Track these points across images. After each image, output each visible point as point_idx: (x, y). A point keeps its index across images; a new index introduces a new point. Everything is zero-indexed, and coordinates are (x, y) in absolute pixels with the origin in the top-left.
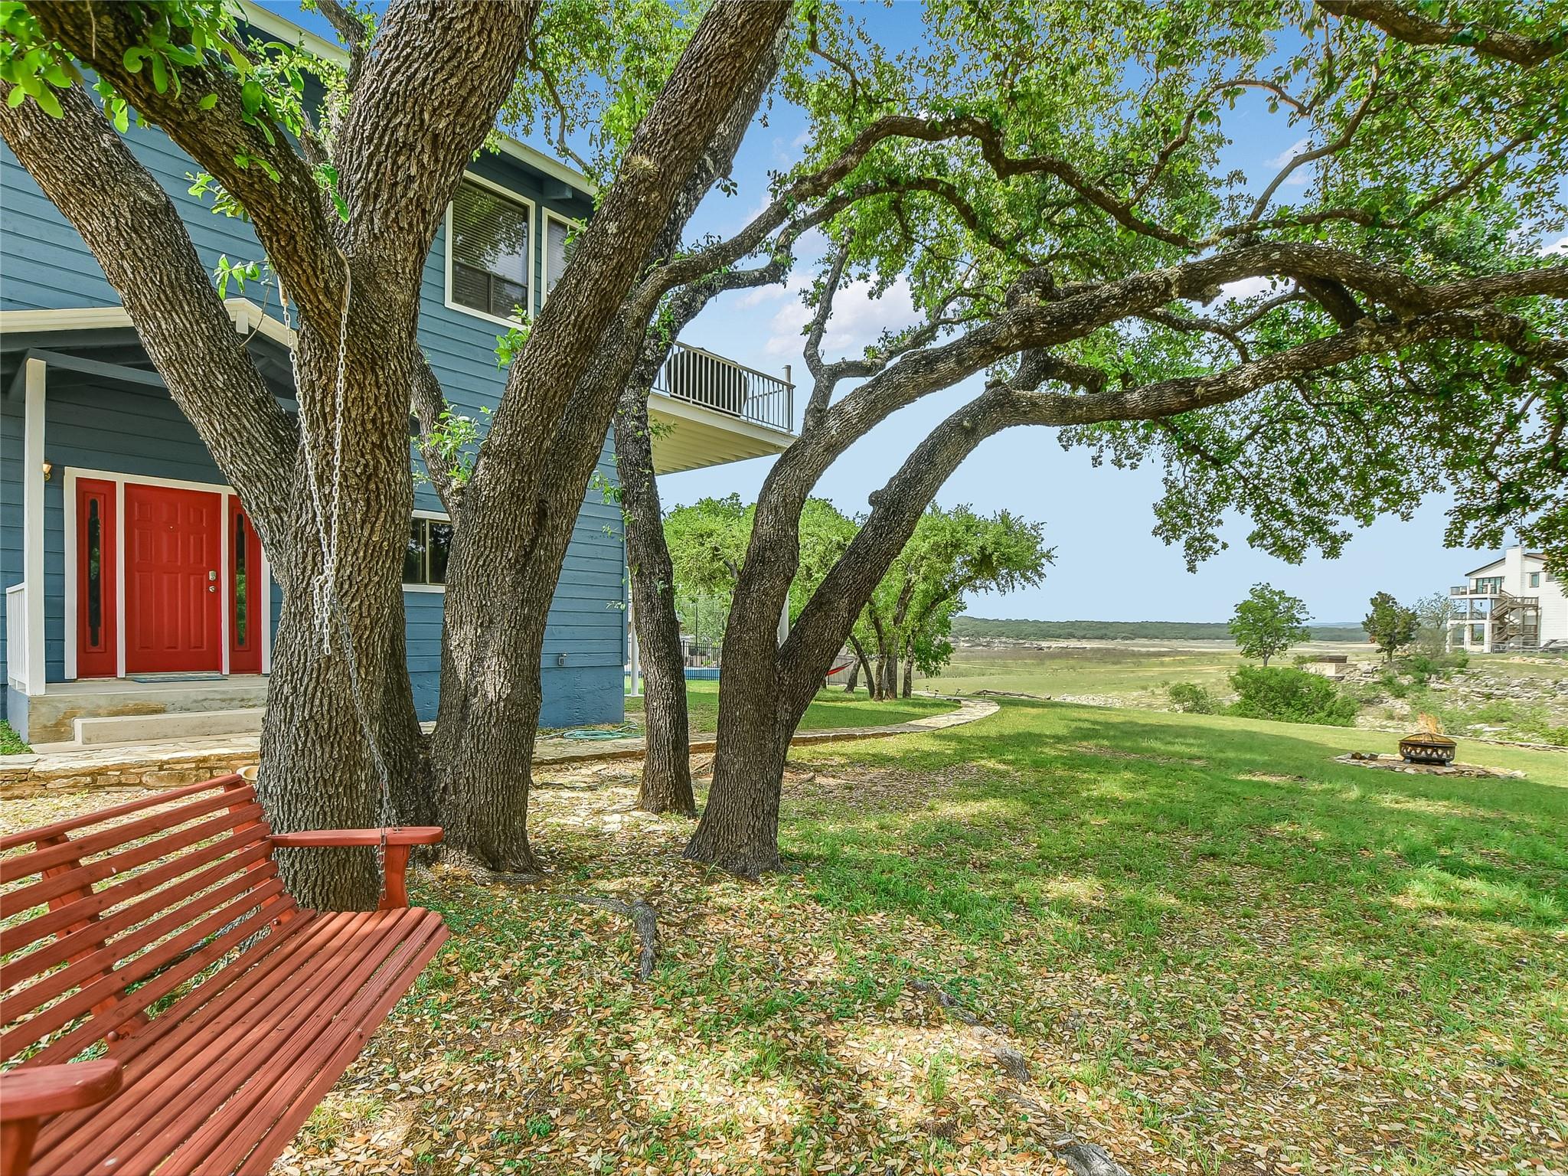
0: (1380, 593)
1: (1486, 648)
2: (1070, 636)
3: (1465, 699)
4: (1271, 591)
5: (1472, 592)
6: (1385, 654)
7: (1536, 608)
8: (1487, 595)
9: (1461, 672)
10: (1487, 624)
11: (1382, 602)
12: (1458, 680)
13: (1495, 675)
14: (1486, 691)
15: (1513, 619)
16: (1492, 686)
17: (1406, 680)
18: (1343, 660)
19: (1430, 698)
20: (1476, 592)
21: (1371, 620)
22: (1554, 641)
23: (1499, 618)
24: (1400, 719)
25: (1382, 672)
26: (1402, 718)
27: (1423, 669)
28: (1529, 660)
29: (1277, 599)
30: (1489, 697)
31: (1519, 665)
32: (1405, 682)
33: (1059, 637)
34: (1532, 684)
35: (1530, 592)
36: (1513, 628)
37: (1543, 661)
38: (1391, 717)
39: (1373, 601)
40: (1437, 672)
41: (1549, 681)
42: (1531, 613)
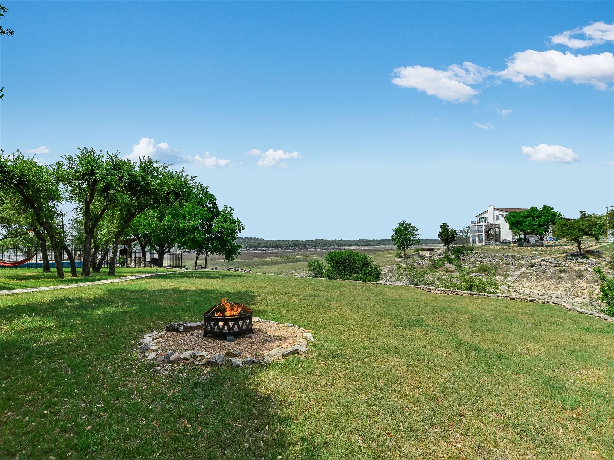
0: (443, 223)
1: (483, 243)
2: (357, 245)
3: (473, 263)
4: (406, 224)
5: (478, 223)
6: (446, 247)
7: (499, 228)
8: (483, 224)
9: (472, 253)
10: (483, 234)
11: (444, 227)
12: (471, 255)
13: (483, 253)
14: (480, 259)
15: (492, 232)
16: (482, 257)
17: (453, 256)
18: (432, 249)
19: (461, 263)
20: (479, 223)
21: (440, 233)
22: (505, 240)
23: (487, 232)
24: (450, 272)
25: (445, 253)
26: (451, 271)
27: (459, 252)
28: (496, 247)
29: (408, 226)
30: (481, 262)
31: (492, 249)
32: (453, 257)
33: (353, 245)
34: (495, 256)
35: (497, 222)
36: (492, 235)
37: (500, 247)
38: (447, 271)
39: (441, 227)
40: (463, 253)
41: (501, 255)
42: (497, 230)
